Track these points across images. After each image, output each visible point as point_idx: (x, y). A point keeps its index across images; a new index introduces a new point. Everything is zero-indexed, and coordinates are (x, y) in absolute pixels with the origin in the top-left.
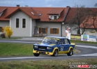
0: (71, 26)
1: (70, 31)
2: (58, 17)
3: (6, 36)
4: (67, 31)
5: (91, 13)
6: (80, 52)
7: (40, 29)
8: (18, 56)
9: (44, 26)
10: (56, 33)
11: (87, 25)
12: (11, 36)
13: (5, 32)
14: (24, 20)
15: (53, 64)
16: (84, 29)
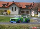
2: (29, 7)
10: (28, 13)
12: (10, 14)
15: (26, 26)
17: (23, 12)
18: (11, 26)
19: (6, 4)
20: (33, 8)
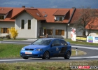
2: (63, 19)
7: (45, 30)
15: (59, 66)
17: (49, 32)
18: (22, 67)
19: (7, 12)
20: (72, 22)
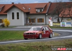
0: (52, 16)
1: (52, 20)
2: (43, 10)
3: (5, 25)
4: (50, 20)
5: (67, 6)
6: (60, 35)
7: (30, 19)
8: (14, 40)
9: (32, 17)
10: (42, 22)
11: (64, 15)
13: (4, 23)
14: (18, 14)
16: (62, 18)
